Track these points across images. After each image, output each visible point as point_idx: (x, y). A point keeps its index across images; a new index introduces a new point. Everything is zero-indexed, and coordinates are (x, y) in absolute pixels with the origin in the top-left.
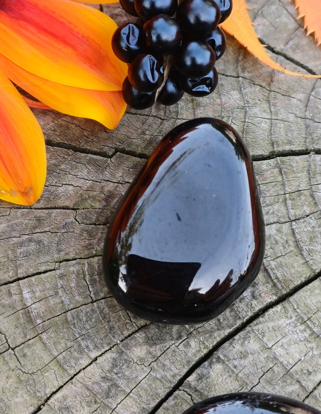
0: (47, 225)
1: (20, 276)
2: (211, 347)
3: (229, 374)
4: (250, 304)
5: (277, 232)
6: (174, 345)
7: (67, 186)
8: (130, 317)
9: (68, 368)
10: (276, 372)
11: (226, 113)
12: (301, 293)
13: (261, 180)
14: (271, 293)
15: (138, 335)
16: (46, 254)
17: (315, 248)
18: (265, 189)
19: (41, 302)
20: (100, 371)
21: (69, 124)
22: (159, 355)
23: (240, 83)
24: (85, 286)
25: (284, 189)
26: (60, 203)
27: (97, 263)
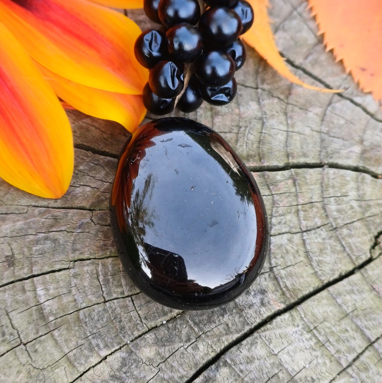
0: (63, 224)
1: (35, 273)
2: (218, 351)
3: (235, 378)
4: (258, 310)
5: (288, 242)
6: (182, 347)
7: (84, 187)
8: (141, 318)
9: (78, 365)
10: (281, 378)
11: (244, 123)
12: (308, 302)
13: (275, 190)
14: (279, 301)
15: (147, 336)
16: (61, 253)
17: (324, 260)
18: (279, 199)
19: (54, 300)
20: (109, 369)
21: (89, 126)
22: (168, 356)
23: (259, 94)
24: (98, 286)
25: (297, 200)
26: (77, 203)
27: (111, 264)
